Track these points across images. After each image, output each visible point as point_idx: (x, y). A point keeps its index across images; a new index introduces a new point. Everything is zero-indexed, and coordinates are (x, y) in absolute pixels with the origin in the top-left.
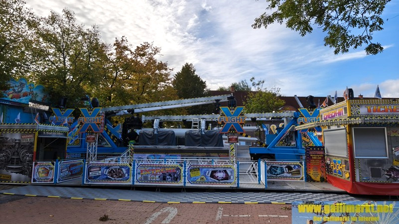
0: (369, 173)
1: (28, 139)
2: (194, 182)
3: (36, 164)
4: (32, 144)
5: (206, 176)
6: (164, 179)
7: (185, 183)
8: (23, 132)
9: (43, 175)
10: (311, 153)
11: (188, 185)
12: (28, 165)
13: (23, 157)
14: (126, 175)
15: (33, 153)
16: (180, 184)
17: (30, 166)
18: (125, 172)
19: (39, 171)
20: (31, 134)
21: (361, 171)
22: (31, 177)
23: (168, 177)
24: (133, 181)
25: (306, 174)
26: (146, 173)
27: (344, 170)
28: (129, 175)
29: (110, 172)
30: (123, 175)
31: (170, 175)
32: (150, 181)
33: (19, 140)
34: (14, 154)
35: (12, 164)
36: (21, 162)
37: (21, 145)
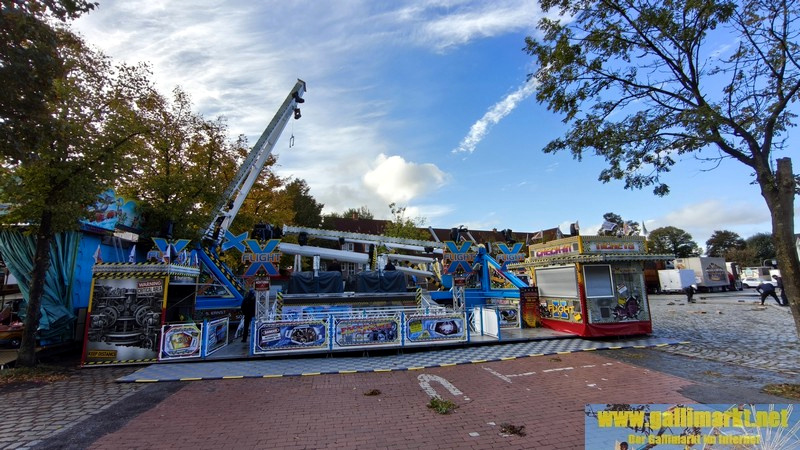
0: (599, 314)
1: (152, 288)
2: (415, 339)
3: (166, 329)
4: (160, 296)
6: (375, 338)
7: (403, 341)
8: (141, 277)
9: (181, 345)
10: (526, 295)
11: (408, 344)
12: (152, 331)
13: (141, 319)
14: (321, 336)
15: (161, 311)
16: (396, 343)
17: (156, 332)
18: (318, 332)
19: (173, 340)
20: (156, 280)
21: (593, 312)
22: (158, 351)
23: (380, 335)
24: (331, 345)
25: (522, 320)
26: (350, 331)
27: (572, 311)
28: (324, 337)
29: (294, 335)
30: (315, 338)
31: (383, 332)
32: (356, 342)
33: (134, 290)
34: (122, 314)
35: (119, 330)
36: (138, 326)
37: (136, 299)
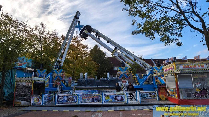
0: (186, 95)
1: (29, 84)
2: (107, 102)
3: (33, 96)
4: (31, 87)
5: (112, 99)
6: (93, 101)
7: (103, 102)
8: (27, 81)
9: (37, 101)
10: (160, 87)
12: (29, 97)
13: (27, 93)
14: (76, 100)
15: (31, 91)
16: (100, 103)
17: (30, 97)
18: (75, 98)
19: (35, 99)
20: (30, 82)
21: (182, 94)
22: (31, 103)
23: (95, 100)
24: (79, 103)
25: (158, 97)
26: (85, 98)
27: (175, 94)
28: (77, 100)
29: (68, 99)
30: (74, 100)
32: (87, 102)
33: (25, 85)
34: (22, 92)
35: (22, 97)
36: (26, 95)
37: (26, 88)
